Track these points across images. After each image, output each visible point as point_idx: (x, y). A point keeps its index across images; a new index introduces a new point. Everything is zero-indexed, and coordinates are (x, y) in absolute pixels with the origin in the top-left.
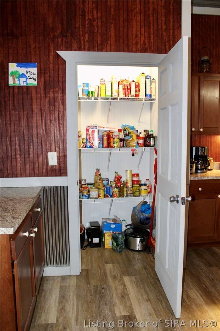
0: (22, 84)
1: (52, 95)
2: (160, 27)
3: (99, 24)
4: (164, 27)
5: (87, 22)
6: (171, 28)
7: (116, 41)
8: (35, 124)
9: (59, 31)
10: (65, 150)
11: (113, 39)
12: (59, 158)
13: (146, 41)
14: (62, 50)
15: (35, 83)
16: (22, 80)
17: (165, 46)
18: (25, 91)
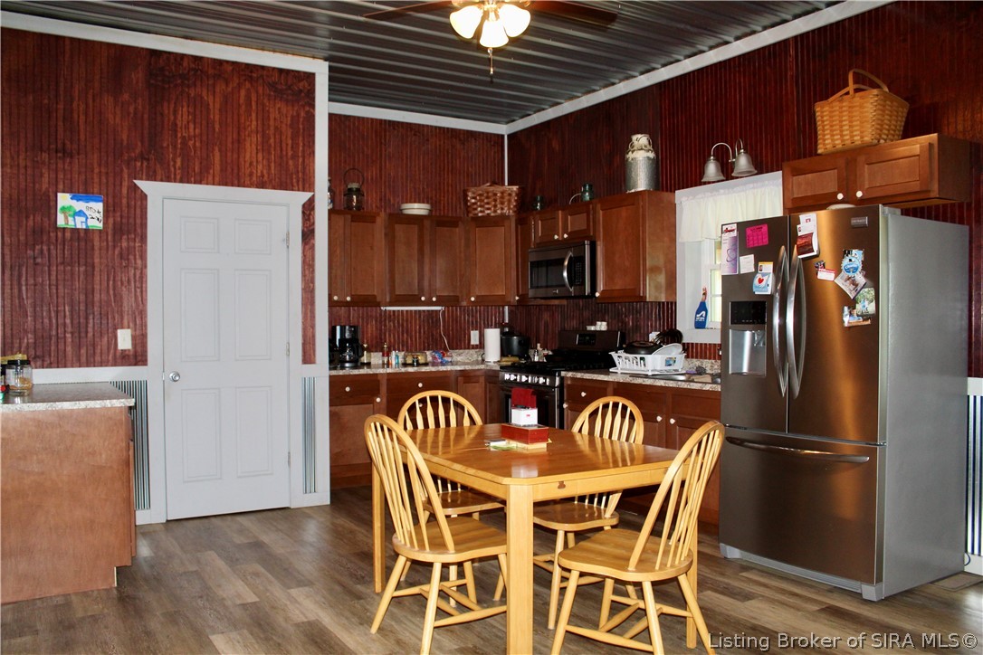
0: (79, 226)
1: (124, 244)
2: (284, 153)
3: (198, 144)
4: (290, 153)
5: (179, 141)
6: (300, 154)
7: (221, 170)
8: (97, 287)
9: (137, 151)
10: (144, 326)
11: (217, 167)
12: (134, 338)
13: (265, 172)
14: (141, 179)
15: (100, 226)
16: (79, 220)
17: (292, 179)
18: (83, 236)
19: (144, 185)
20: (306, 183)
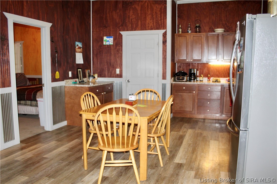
0: (108, 44)
1: (118, 48)
2: (158, 19)
3: (135, 20)
4: (160, 19)
5: (130, 20)
6: (162, 19)
7: (141, 26)
8: (112, 58)
9: (120, 24)
10: (122, 68)
11: (140, 26)
12: (120, 71)
13: (152, 25)
14: (121, 31)
15: (112, 44)
16: (108, 42)
17: (160, 26)
18: (109, 46)
20: (164, 27)
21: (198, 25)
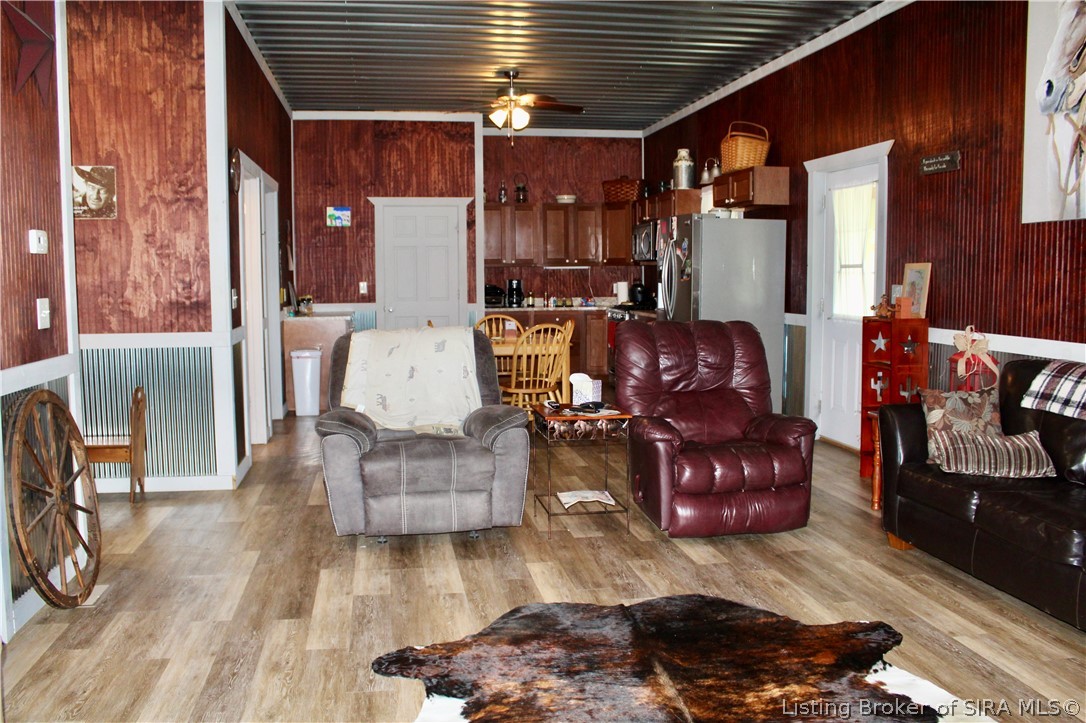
0: (338, 225)
1: (363, 234)
2: (455, 174)
3: (403, 173)
4: (459, 174)
5: (392, 172)
6: (465, 174)
7: (417, 188)
8: (348, 258)
9: (369, 180)
10: (374, 280)
11: (415, 186)
12: (368, 287)
13: (443, 187)
14: (371, 196)
15: (349, 224)
16: (338, 221)
17: (460, 190)
18: (340, 230)
19: (372, 200)
20: (468, 190)
21: (521, 185)
